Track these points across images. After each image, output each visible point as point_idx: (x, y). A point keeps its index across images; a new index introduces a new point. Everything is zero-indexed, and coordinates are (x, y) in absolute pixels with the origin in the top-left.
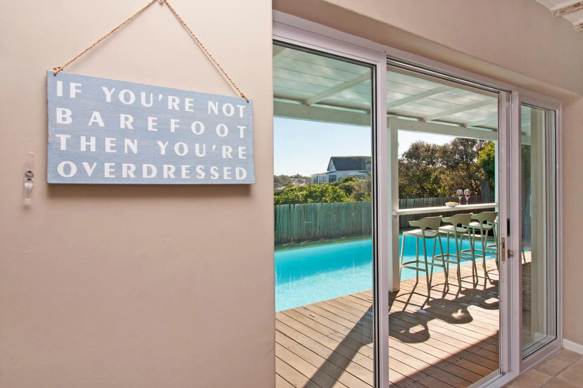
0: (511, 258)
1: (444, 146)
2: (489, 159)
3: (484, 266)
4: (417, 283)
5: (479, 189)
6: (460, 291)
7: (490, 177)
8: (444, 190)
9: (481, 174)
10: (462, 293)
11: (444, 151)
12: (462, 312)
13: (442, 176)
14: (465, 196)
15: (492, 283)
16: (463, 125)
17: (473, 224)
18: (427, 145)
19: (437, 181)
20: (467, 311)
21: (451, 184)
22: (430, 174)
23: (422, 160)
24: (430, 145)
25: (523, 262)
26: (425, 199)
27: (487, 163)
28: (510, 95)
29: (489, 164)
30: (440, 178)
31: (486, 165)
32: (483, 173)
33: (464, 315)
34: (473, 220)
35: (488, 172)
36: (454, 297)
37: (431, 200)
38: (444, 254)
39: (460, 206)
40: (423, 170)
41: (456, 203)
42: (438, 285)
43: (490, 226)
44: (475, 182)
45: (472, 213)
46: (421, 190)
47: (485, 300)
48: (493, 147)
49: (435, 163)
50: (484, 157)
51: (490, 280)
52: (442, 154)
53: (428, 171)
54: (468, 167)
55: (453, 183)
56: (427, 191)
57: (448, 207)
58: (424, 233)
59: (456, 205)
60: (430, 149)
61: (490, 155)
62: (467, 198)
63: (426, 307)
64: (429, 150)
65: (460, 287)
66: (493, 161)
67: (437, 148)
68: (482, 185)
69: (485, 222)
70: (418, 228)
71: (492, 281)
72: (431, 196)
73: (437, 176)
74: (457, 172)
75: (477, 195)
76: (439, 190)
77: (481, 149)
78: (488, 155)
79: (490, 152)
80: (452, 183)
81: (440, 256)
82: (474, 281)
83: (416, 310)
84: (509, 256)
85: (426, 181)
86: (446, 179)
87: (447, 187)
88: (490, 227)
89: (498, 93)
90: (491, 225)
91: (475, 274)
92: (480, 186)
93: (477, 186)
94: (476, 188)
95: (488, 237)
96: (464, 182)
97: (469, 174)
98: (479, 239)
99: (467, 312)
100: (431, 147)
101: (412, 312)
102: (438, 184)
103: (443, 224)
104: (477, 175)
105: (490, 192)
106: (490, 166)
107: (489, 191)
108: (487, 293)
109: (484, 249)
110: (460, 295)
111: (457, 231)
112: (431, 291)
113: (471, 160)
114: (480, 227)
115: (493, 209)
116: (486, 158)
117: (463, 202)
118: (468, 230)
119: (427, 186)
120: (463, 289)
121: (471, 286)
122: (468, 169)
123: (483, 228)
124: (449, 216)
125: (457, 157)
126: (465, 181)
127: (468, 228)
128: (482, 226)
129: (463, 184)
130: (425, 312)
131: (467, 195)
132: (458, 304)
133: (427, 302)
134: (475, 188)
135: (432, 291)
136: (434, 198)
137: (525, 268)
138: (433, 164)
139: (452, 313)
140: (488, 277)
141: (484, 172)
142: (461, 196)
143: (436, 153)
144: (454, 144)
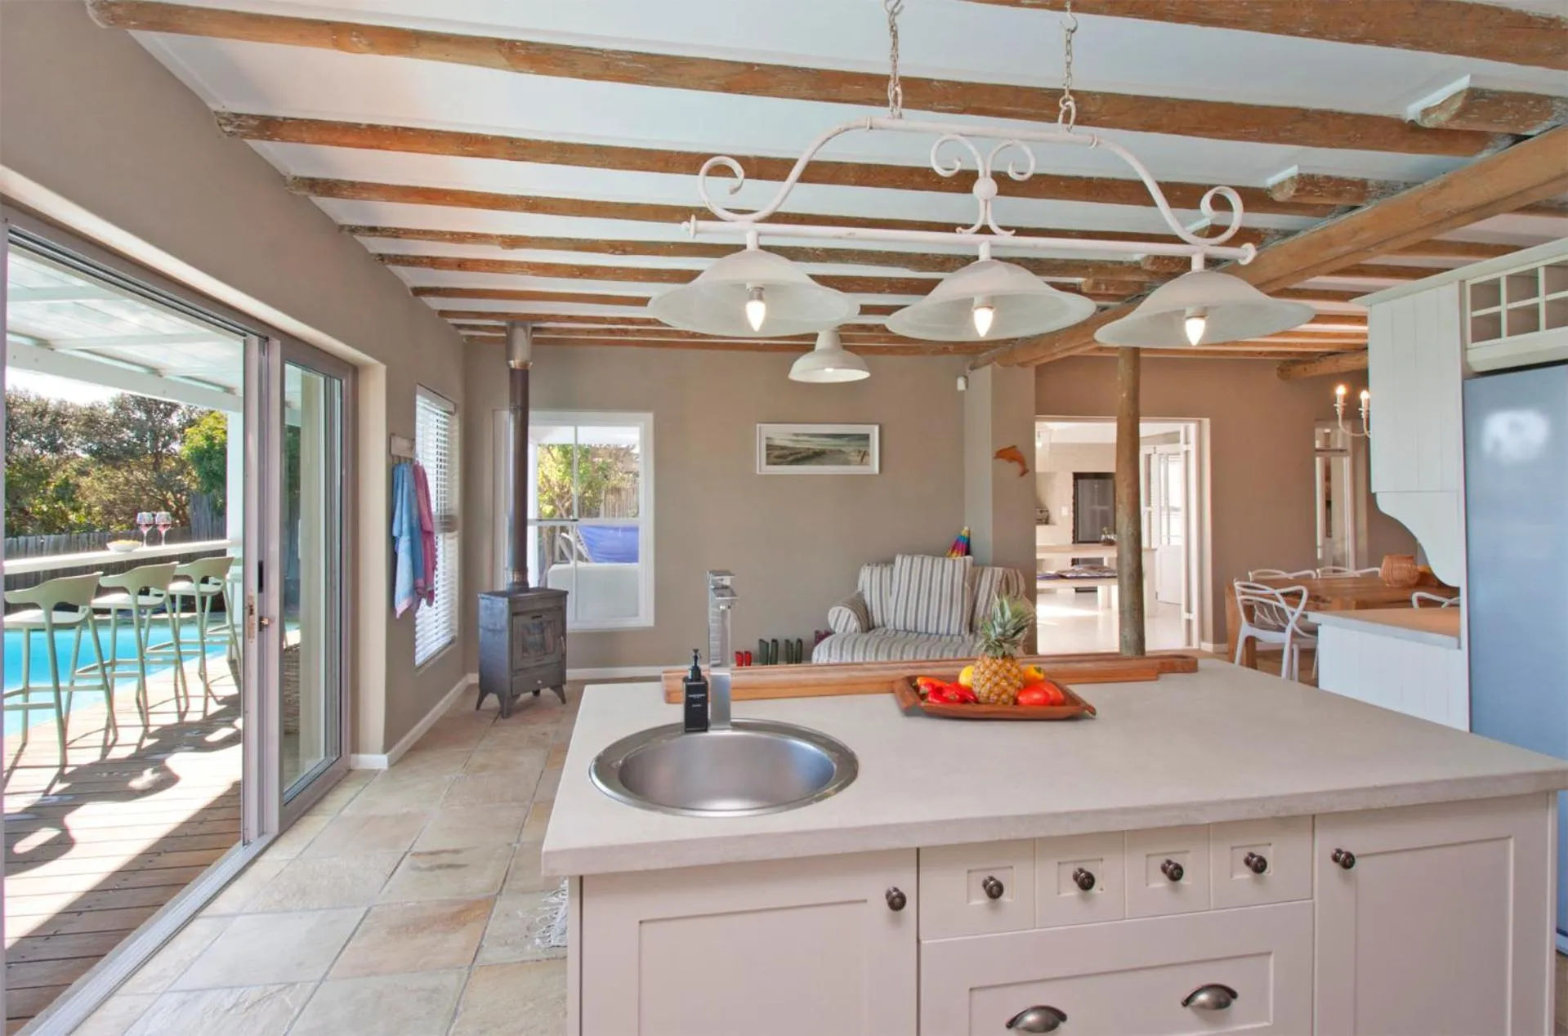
0: (265, 629)
1: (91, 408)
2: (211, 446)
3: (203, 675)
4: (24, 744)
5: (184, 513)
6: (146, 734)
7: (212, 486)
8: (89, 514)
9: (191, 480)
10: (151, 736)
11: (90, 421)
12: (154, 772)
13: (85, 481)
14: (157, 525)
15: (219, 703)
16: (155, 371)
17: (179, 588)
18: (39, 399)
19: (67, 492)
20: (165, 767)
21: (109, 500)
22: (47, 475)
23: (23, 437)
24: (49, 400)
25: (285, 647)
26: (30, 538)
27: (207, 455)
28: (266, 344)
29: (210, 458)
30: (78, 486)
31: (205, 460)
32: (195, 477)
33: (159, 776)
34: (177, 578)
35: (208, 476)
36: (132, 750)
37: (52, 540)
38: (105, 662)
39: (144, 550)
40: (23, 464)
41: (136, 542)
42: (87, 735)
43: (216, 586)
44: (175, 497)
45: (177, 562)
46: (15, 516)
47: (206, 736)
48: (219, 422)
49: (63, 445)
50: (200, 441)
51: (214, 697)
52: (83, 425)
53: (39, 468)
54: (157, 461)
55: (114, 499)
56: (36, 520)
57: (116, 551)
58: (49, 617)
59: (137, 546)
60: (49, 410)
61: (214, 438)
62: (163, 532)
63: (59, 787)
64: (42, 415)
65: (146, 726)
66: (223, 452)
67: (71, 410)
68: (191, 503)
69: (205, 580)
70: (34, 606)
71: (219, 699)
72: (48, 532)
73: (66, 481)
74: (127, 471)
75: (179, 525)
76: (72, 517)
77: (192, 423)
78: (209, 438)
79: (214, 432)
80: (111, 498)
81: (95, 668)
82: (179, 707)
83: (28, 802)
84: (261, 627)
85: (34, 491)
86: (96, 488)
87: (95, 506)
88: (217, 589)
89: (244, 335)
90: (218, 584)
91: (181, 693)
92: (187, 504)
93: (181, 506)
94: (177, 510)
95: (210, 617)
96: (145, 497)
97: (160, 476)
98: (191, 622)
99: (166, 769)
100: (50, 406)
101: (18, 810)
102: (71, 500)
103: (102, 591)
104: (180, 480)
105: (212, 519)
106: (214, 462)
107: (209, 517)
108: (210, 723)
109: (202, 638)
110: (148, 742)
111: (140, 603)
112: (69, 752)
113: (165, 445)
114: (194, 592)
115: (223, 552)
116: (204, 444)
117: (154, 538)
118: (165, 600)
119: (33, 506)
120: (152, 730)
121: (173, 719)
122: (156, 466)
123: (202, 593)
124: (120, 573)
125: (128, 434)
126: (147, 494)
127: (164, 596)
128: (198, 588)
129: (141, 500)
130: (55, 799)
131: (163, 523)
132: (141, 759)
133: (61, 777)
134: (174, 509)
135: (71, 750)
136: (57, 536)
137: (289, 656)
138: (56, 449)
139: (128, 781)
140: (211, 693)
141: (197, 475)
142: (147, 525)
143: (65, 423)
144: (121, 405)
